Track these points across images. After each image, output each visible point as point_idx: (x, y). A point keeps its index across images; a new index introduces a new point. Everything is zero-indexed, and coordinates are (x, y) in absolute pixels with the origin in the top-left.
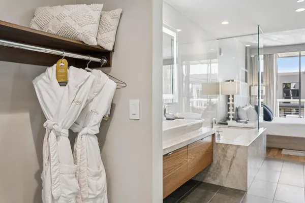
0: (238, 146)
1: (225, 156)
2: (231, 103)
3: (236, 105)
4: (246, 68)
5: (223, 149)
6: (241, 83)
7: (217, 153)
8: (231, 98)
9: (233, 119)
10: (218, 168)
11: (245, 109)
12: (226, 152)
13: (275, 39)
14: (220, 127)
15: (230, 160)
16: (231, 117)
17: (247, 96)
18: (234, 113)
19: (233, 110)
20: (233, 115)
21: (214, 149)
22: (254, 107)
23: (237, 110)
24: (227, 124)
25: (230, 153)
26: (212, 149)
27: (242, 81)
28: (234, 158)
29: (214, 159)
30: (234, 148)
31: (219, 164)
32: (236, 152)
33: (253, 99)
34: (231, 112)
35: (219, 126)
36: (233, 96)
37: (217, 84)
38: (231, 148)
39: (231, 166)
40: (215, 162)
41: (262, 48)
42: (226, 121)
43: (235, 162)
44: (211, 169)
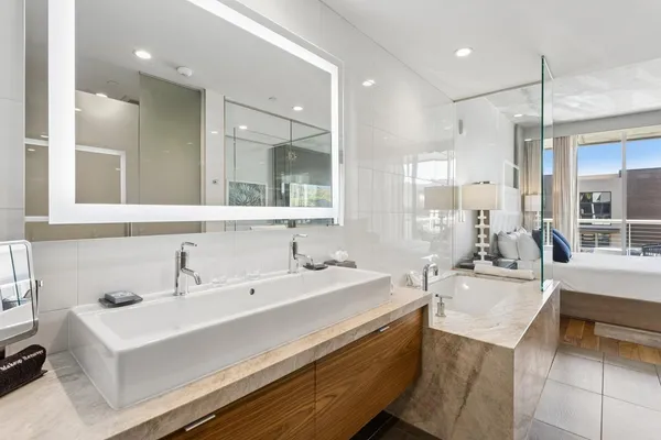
0: (488, 346)
1: (452, 366)
2: (482, 225)
3: (495, 228)
4: (516, 163)
5: (448, 347)
6: (504, 188)
7: (433, 354)
8: (482, 217)
9: (487, 258)
10: (434, 394)
11: (513, 237)
12: (455, 356)
13: (575, 105)
14: (458, 274)
15: (466, 378)
16: (483, 253)
17: (517, 212)
18: (488, 245)
19: (486, 240)
20: (486, 249)
21: (424, 342)
22: (530, 234)
23: (497, 238)
24: (472, 268)
25: (466, 360)
26: (421, 344)
27: (507, 184)
28: (475, 374)
29: (425, 369)
30: (477, 349)
31: (437, 383)
32: (481, 360)
33: (528, 217)
34: (482, 245)
35: (455, 272)
36: (487, 213)
37: (454, 189)
38: (468, 348)
39: (467, 395)
40: (427, 376)
41: (549, 126)
42: (471, 261)
43: (477, 384)
44: (419, 392)
